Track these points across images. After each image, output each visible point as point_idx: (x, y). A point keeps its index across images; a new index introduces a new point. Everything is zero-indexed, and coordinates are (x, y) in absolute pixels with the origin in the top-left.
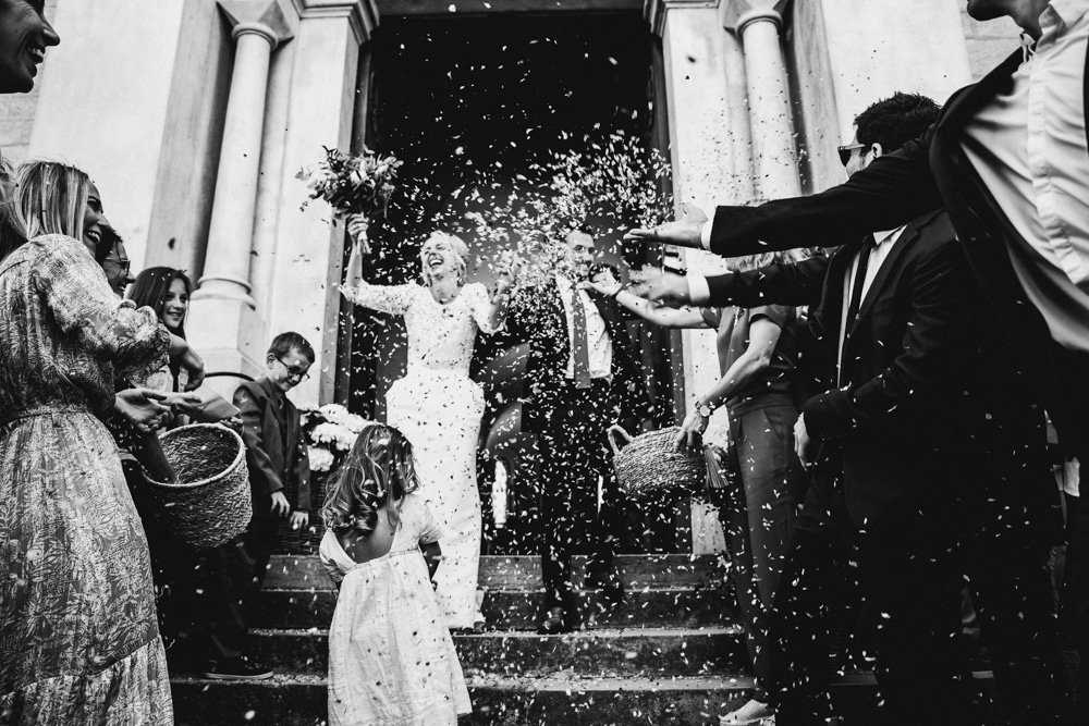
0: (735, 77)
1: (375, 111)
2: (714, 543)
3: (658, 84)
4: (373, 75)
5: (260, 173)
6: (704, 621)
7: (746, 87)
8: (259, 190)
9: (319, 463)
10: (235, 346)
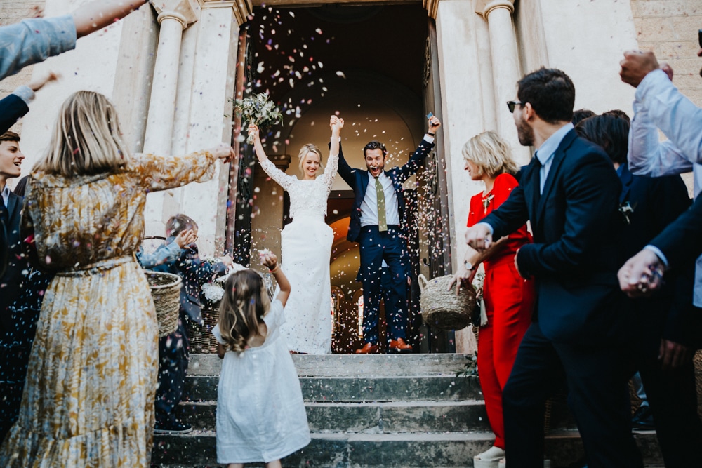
0: (483, 44)
1: (249, 67)
2: (470, 346)
3: (433, 49)
4: (248, 44)
5: (176, 109)
6: (462, 396)
7: (490, 51)
8: (175, 119)
9: (215, 294)
10: (161, 220)
